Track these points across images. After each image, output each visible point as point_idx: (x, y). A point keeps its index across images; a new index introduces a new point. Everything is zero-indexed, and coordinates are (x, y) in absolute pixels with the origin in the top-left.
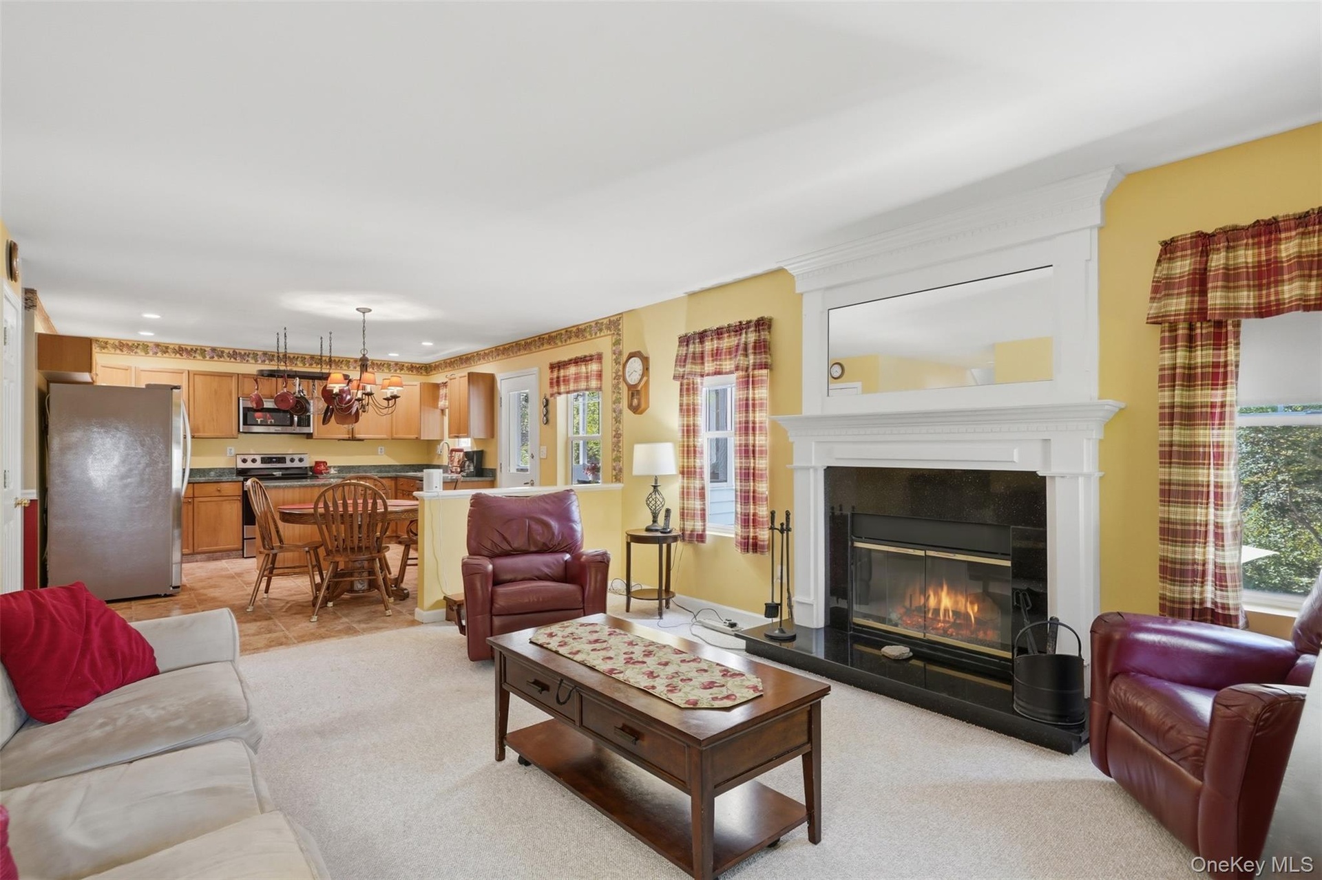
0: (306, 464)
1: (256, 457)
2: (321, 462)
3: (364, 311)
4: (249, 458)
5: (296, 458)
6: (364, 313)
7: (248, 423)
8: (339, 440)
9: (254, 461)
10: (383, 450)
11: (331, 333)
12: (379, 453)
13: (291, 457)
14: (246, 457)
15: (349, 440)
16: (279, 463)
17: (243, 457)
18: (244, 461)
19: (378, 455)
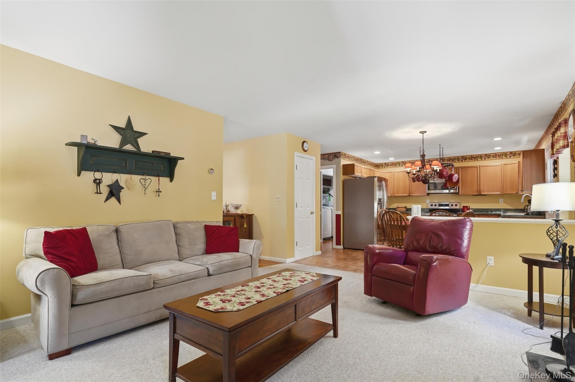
0: (458, 207)
1: (436, 204)
2: (466, 206)
3: (423, 133)
4: (434, 204)
5: (454, 204)
6: (423, 134)
7: (430, 189)
8: (473, 195)
9: (435, 205)
10: (502, 201)
11: (440, 145)
12: (500, 202)
13: (451, 204)
14: (432, 204)
15: (478, 195)
16: (446, 206)
17: (431, 204)
18: (432, 205)
19: (499, 203)
